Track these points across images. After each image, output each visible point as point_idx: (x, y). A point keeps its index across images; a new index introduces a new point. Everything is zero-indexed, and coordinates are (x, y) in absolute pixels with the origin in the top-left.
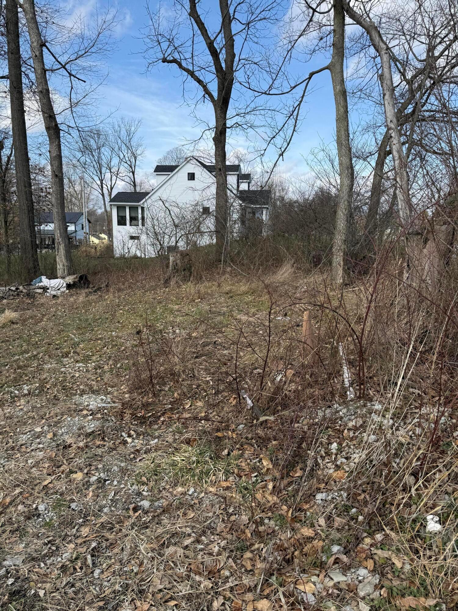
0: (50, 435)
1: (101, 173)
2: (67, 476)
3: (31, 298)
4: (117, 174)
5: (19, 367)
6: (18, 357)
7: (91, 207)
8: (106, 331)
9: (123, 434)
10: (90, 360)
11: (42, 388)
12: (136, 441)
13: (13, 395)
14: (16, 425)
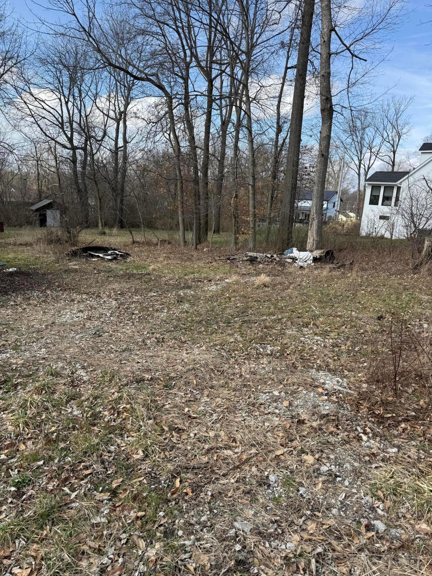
0: (286, 403)
1: (361, 154)
2: (299, 455)
3: (282, 266)
4: (377, 154)
5: (266, 327)
6: (265, 318)
7: (345, 186)
8: (346, 309)
9: (359, 428)
10: (329, 336)
11: (282, 352)
12: (372, 441)
13: (258, 351)
14: (258, 382)
